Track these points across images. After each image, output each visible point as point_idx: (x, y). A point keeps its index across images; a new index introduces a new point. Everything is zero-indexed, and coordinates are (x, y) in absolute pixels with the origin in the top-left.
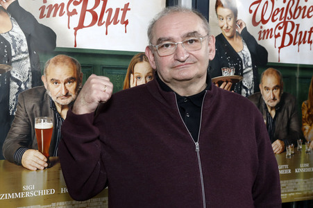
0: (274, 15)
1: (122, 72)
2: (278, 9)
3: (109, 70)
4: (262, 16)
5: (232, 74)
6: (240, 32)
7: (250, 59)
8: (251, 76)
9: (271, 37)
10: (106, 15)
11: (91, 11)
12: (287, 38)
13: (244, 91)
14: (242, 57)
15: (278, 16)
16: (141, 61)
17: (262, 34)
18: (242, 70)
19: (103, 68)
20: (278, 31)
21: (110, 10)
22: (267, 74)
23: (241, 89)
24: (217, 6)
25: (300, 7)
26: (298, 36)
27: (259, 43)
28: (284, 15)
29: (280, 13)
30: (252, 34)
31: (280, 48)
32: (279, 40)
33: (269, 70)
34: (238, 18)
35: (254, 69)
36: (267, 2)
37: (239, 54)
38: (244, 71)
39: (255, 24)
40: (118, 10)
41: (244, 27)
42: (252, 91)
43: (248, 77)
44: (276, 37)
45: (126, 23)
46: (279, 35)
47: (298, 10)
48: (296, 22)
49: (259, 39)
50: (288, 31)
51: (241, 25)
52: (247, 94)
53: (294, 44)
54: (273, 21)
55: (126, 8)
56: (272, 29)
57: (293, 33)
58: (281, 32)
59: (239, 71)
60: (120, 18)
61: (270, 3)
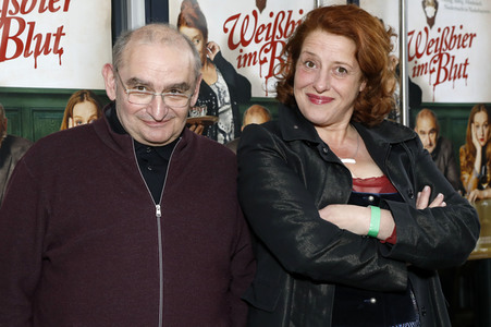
0: (258, 34)
1: (57, 115)
2: (263, 26)
3: (41, 114)
4: (242, 35)
5: (203, 114)
6: (212, 57)
7: (228, 93)
8: (230, 116)
9: (254, 63)
10: (34, 43)
11: (15, 38)
13: (221, 136)
14: (216, 91)
15: (264, 35)
16: (82, 100)
17: (242, 60)
18: (217, 108)
19: (34, 111)
20: (263, 55)
21: (39, 36)
22: (252, 114)
23: (216, 134)
24: (179, 25)
25: (293, 22)
27: (239, 71)
28: (271, 33)
29: (266, 31)
30: (228, 60)
31: (267, 78)
32: (266, 66)
33: (254, 107)
34: (209, 40)
35: (233, 107)
36: (247, 17)
37: (212, 87)
38: (220, 110)
39: (232, 46)
40: (49, 36)
41: (217, 51)
42: (232, 136)
43: (225, 118)
44: (261, 63)
45: (61, 52)
46: (265, 60)
47: (291, 26)
49: (239, 67)
50: (277, 54)
51: (213, 49)
52: (225, 140)
54: (257, 41)
55: (60, 34)
56: (255, 53)
58: (269, 56)
59: (213, 110)
60: (52, 46)
61: (252, 18)
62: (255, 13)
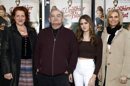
0: (69, 11)
2: (71, 10)
4: (66, 11)
12: (74, 16)
26: (77, 16)
31: (71, 19)
36: (67, 8)
44: (70, 16)
46: (71, 16)
47: (77, 9)
48: (76, 12)
53: (76, 17)
56: (69, 14)
57: (76, 15)
58: (72, 15)
61: (68, 8)
62: (69, 7)
